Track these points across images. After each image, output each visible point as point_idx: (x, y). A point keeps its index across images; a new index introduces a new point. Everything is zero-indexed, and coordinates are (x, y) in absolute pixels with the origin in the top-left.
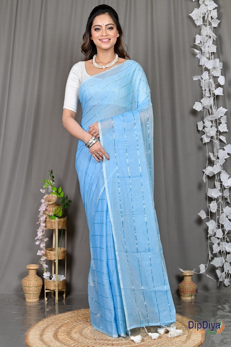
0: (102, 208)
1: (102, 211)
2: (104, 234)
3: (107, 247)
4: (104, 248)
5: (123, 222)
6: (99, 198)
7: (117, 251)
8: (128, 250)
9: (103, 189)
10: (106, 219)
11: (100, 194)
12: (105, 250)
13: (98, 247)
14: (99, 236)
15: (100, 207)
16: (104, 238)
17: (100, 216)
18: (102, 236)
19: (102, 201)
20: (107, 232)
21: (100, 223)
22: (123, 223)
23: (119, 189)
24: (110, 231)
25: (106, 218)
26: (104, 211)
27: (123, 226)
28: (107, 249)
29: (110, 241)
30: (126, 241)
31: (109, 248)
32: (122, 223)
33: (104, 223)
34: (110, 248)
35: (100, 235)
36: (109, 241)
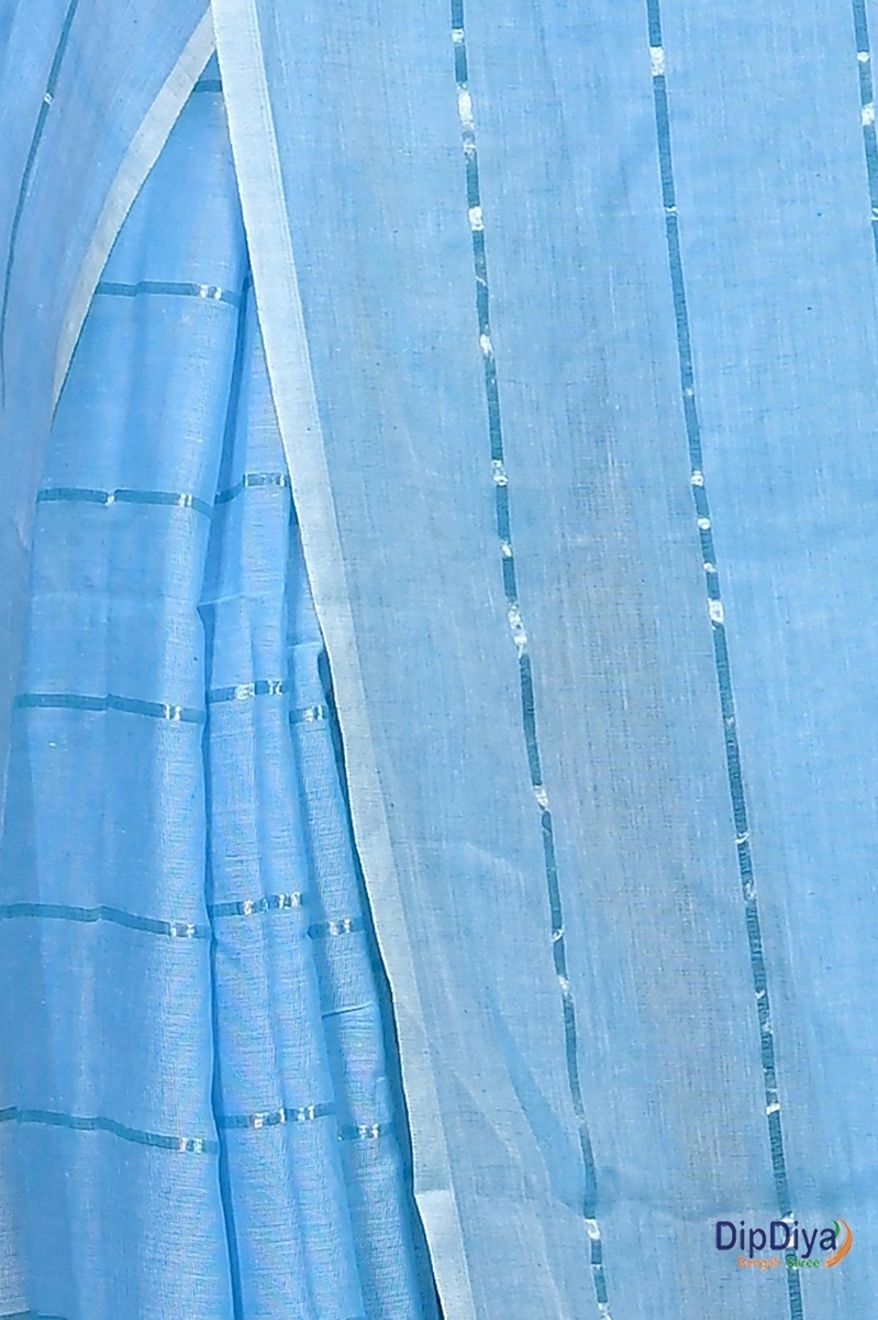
0: (143, 447)
1: (145, 499)
2: (178, 901)
3: (221, 1122)
4: (169, 1144)
5: (526, 681)
6: (97, 260)
7: (435, 1183)
8: (627, 1169)
9: (171, 100)
10: (194, 626)
11: (127, 189)
12: (190, 1169)
13: (81, 1111)
14: (87, 917)
15: (111, 413)
16: (178, 960)
17: (98, 573)
18: (142, 924)
19: (140, 320)
20: (227, 869)
21: (113, 702)
22: (528, 697)
23: (465, 102)
24: (263, 838)
25: (207, 614)
26: (165, 486)
27: (533, 749)
28: (221, 1150)
29: (276, 1023)
30: (582, 1014)
31: (262, 1145)
32: (517, 692)
33: (176, 691)
34: (276, 1132)
35: (109, 913)
36: (261, 1018)
